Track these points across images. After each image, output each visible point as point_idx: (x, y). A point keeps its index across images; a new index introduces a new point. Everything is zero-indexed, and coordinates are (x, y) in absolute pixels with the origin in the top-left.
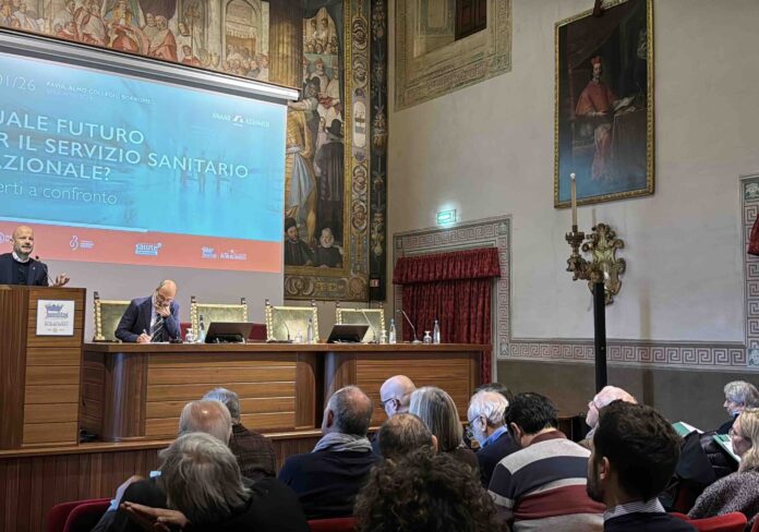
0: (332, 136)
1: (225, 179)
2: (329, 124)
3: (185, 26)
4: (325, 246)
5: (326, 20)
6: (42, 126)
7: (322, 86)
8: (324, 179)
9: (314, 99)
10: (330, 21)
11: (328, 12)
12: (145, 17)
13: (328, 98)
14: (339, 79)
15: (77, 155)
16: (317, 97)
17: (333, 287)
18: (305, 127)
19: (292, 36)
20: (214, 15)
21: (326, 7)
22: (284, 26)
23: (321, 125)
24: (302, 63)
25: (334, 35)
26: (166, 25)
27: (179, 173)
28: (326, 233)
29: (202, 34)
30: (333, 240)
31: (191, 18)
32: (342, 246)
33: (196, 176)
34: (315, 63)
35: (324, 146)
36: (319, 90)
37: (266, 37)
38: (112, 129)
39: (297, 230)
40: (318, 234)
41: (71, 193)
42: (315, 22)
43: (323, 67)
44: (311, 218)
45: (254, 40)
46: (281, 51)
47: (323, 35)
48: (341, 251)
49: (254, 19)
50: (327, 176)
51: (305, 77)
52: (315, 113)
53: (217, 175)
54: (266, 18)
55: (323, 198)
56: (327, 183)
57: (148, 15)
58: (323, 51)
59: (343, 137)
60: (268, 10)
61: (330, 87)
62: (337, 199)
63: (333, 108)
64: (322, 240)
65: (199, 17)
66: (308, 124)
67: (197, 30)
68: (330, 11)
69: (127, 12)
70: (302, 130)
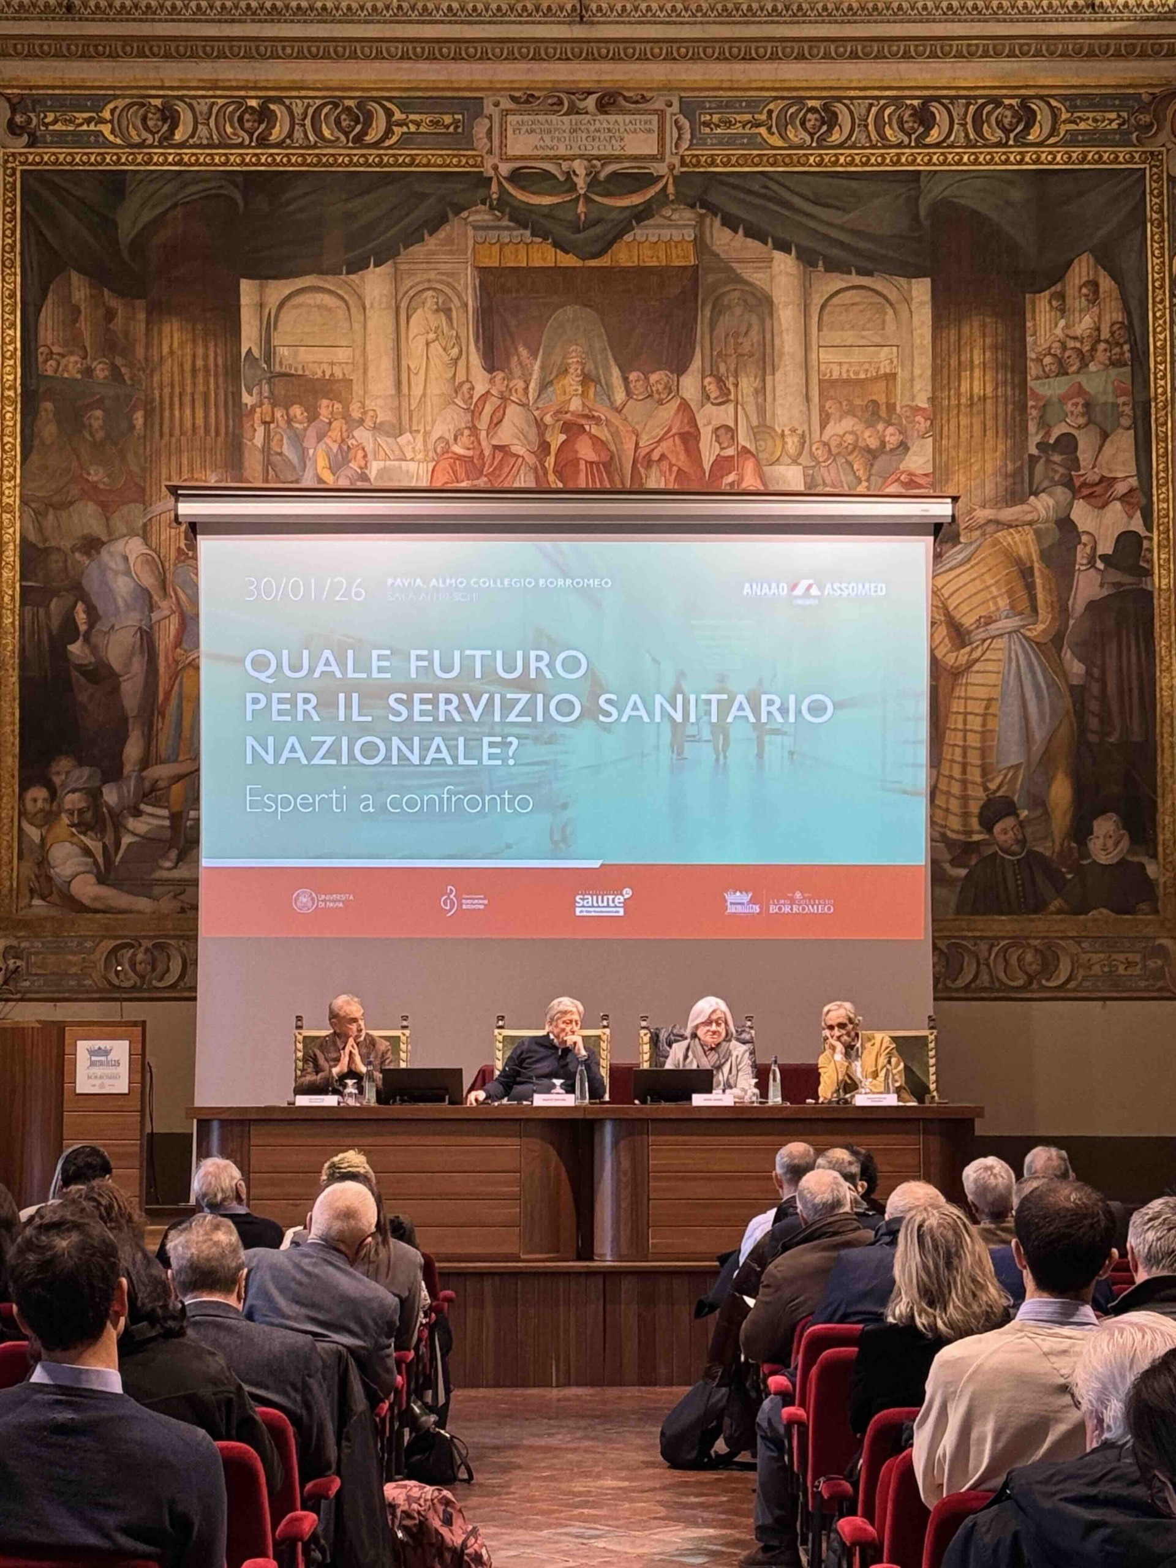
0: (1115, 576)
1: (776, 732)
2: (1106, 547)
3: (720, 381)
4: (1103, 859)
5: (1094, 285)
6: (380, 670)
7: (1085, 453)
8: (1095, 689)
9: (1059, 490)
10: (1106, 283)
11: (1098, 261)
12: (626, 379)
13: (1103, 479)
14: (1134, 426)
15: (450, 720)
16: (1068, 483)
17: (1129, 964)
18: (1036, 565)
19: (995, 347)
20: (788, 342)
21: (1092, 251)
22: (972, 329)
23: (1081, 555)
24: (1024, 406)
25: (1118, 316)
26: (673, 390)
27: (666, 728)
28: (1105, 827)
29: (761, 391)
30: (1125, 843)
31: (732, 362)
32: (1154, 856)
33: (706, 734)
34: (1063, 399)
35: (1092, 606)
36: (1075, 464)
37: (923, 362)
38: (520, 654)
39: (1021, 824)
40: (1080, 831)
41: (441, 800)
42: (1061, 296)
43: (1087, 405)
44: (1061, 792)
45: (891, 377)
46: (965, 387)
47: (1085, 324)
48: (1152, 870)
49: (891, 327)
50: (1103, 681)
51: (1034, 440)
52: (1065, 524)
53: (758, 726)
54: (922, 316)
55: (1093, 738)
56: (1103, 697)
57: (633, 376)
58: (1084, 365)
59: (1149, 573)
60: (927, 297)
61: (1108, 450)
62: (1137, 738)
63: (1118, 505)
64: (1095, 846)
65: (751, 355)
66: (1044, 556)
67: (747, 385)
68: (1106, 259)
69: (587, 379)
70: (1026, 573)
